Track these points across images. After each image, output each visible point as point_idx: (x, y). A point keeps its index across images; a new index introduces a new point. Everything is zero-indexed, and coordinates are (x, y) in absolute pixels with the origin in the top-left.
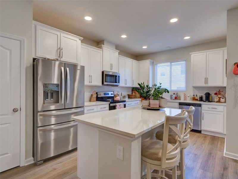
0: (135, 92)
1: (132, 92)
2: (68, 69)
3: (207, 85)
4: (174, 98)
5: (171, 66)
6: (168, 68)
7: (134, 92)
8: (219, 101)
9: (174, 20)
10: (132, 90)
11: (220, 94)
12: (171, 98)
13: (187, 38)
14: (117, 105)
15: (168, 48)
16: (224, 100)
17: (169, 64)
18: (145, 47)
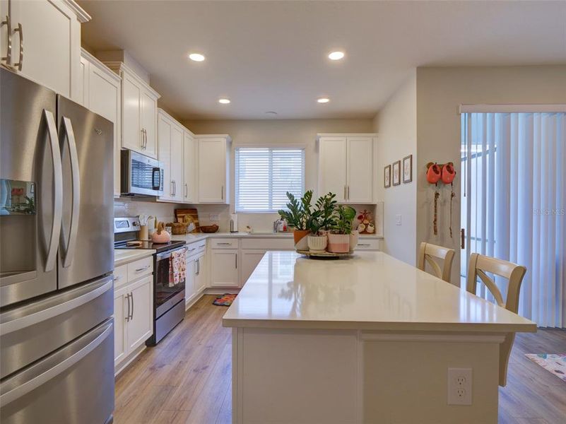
0: (183, 217)
1: (176, 217)
2: (68, 122)
3: (348, 201)
4: (282, 230)
5: (271, 156)
6: (266, 160)
7: (180, 217)
8: (365, 232)
9: (336, 56)
10: (176, 212)
11: (366, 218)
12: (275, 229)
13: (324, 100)
14: (173, 255)
15: (272, 116)
16: (372, 228)
17: (266, 151)
18: (224, 101)
